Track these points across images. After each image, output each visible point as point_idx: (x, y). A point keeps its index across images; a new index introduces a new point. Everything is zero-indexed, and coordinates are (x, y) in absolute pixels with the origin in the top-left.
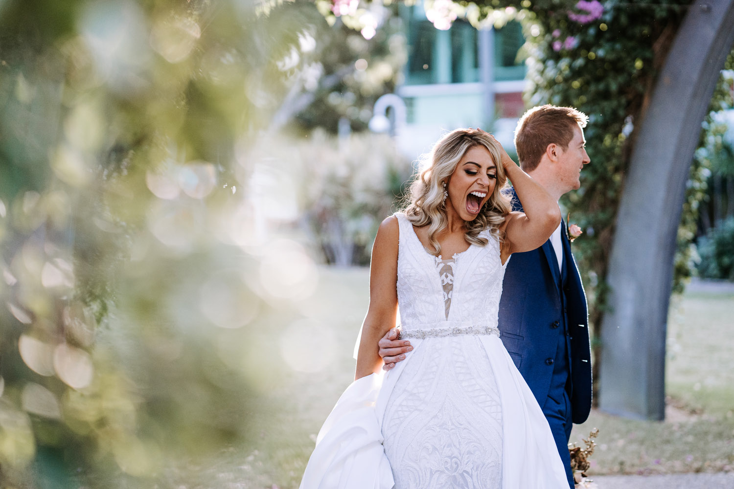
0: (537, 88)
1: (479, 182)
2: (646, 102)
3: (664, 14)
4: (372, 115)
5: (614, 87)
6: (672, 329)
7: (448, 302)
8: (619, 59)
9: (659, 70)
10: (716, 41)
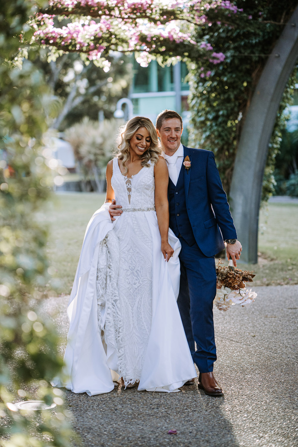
0: (194, 96)
1: (142, 144)
2: (248, 104)
3: (257, 59)
4: (116, 110)
5: (232, 97)
6: (261, 218)
7: (129, 196)
8: (234, 82)
9: (255, 87)
10: (282, 71)
